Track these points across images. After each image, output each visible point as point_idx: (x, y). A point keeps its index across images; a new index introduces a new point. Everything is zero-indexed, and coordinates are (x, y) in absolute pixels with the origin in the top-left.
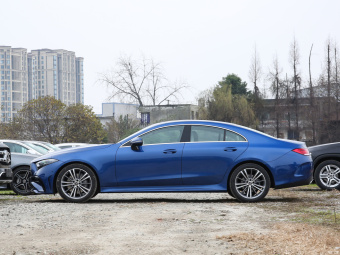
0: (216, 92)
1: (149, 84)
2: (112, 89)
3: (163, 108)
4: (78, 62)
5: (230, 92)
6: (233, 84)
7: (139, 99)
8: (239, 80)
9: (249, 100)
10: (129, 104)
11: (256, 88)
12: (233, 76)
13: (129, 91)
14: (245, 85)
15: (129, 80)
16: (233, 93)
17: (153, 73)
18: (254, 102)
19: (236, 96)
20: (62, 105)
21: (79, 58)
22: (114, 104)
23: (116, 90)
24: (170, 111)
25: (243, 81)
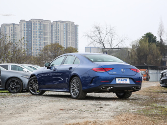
0: (141, 42)
1: (108, 37)
2: (90, 40)
3: (114, 50)
4: (76, 27)
5: (147, 41)
6: (149, 37)
7: (104, 45)
8: (152, 35)
9: (157, 46)
10: (99, 48)
11: (161, 39)
12: (149, 33)
13: (98, 41)
14: (155, 38)
15: (99, 36)
16: (149, 42)
17: (111, 32)
18: (160, 46)
19: (150, 43)
20: (62, 47)
21: (76, 25)
22: (91, 47)
23: (92, 41)
24: (117, 51)
25: (154, 36)
